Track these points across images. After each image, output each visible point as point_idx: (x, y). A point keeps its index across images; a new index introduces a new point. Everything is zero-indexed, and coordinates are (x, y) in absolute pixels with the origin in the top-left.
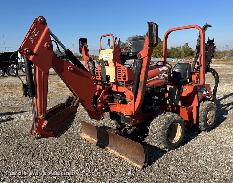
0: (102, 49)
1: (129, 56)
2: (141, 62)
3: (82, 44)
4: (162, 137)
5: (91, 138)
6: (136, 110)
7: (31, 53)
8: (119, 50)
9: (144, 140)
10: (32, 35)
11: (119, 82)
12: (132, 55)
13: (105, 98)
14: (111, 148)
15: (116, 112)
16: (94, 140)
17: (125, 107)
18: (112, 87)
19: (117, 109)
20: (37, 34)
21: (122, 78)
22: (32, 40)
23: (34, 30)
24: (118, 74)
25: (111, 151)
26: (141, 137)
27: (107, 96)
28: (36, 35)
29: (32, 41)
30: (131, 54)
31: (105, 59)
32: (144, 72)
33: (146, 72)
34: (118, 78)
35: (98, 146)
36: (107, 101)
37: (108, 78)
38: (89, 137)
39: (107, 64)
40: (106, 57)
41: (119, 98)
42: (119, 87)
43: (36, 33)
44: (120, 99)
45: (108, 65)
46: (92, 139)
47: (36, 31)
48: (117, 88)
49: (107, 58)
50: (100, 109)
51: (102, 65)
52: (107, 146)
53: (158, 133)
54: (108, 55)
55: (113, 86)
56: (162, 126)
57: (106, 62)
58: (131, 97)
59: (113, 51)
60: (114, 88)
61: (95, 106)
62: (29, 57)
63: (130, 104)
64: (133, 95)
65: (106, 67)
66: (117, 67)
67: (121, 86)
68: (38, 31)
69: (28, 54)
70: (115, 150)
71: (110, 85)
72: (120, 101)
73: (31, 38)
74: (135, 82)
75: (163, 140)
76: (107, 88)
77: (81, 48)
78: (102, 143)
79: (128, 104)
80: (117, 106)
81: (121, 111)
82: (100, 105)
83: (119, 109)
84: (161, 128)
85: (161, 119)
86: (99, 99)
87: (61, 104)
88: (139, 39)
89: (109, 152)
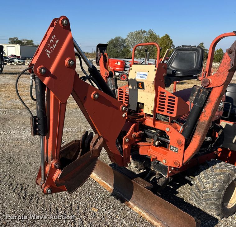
0: (134, 64)
1: (176, 75)
2: (208, 92)
3: (101, 52)
4: (216, 201)
5: (103, 181)
7: (47, 73)
8: (164, 68)
9: (178, 193)
10: (50, 47)
11: (158, 114)
12: (181, 75)
13: (135, 136)
14: (135, 204)
15: (147, 155)
16: (108, 185)
17: (165, 154)
18: (145, 120)
19: (149, 152)
20: (56, 45)
21: (166, 110)
22: (48, 53)
23: (53, 38)
24: (158, 103)
25: (136, 209)
26: (172, 187)
27: (138, 133)
28: (54, 46)
29: (48, 55)
30: (178, 74)
31: (139, 79)
32: (211, 109)
34: (157, 108)
35: (114, 196)
36: (136, 140)
37: (140, 106)
38: (100, 179)
39: (141, 87)
40: (141, 76)
41: (156, 138)
42: (157, 122)
43: (55, 43)
44: (158, 140)
45: (143, 88)
46: (105, 182)
47: (55, 40)
48: (154, 124)
49: (144, 79)
50: (126, 151)
51: (133, 87)
52: (129, 200)
53: (208, 193)
54: (146, 73)
55: (147, 119)
56: (217, 184)
57: (140, 84)
58: (179, 142)
59: (156, 69)
60: (149, 122)
61: (120, 147)
62: (44, 79)
63: (176, 151)
64: (183, 139)
65: (139, 90)
66: (159, 94)
67: (161, 120)
68: (58, 40)
70: (142, 208)
71: (143, 116)
72: (157, 143)
73: (48, 51)
74: (191, 121)
75: (217, 204)
76: (138, 121)
77: (99, 57)
78: (120, 192)
79: (171, 150)
80: (149, 148)
81: (156, 157)
82: (128, 146)
83: (152, 153)
84: (216, 187)
85: (216, 174)
86: (127, 138)
87: (75, 140)
88: (189, 49)
89: (133, 209)
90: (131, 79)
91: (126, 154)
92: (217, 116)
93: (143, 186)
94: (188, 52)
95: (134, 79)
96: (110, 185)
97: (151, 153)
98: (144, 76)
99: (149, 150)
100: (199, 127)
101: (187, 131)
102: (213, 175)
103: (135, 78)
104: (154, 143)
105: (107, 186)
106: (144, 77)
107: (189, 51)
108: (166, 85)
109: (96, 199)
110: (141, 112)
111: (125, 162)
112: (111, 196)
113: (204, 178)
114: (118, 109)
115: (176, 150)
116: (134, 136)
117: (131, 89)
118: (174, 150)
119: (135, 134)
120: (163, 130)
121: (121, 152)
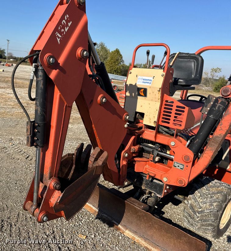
1: (179, 84)
2: (227, 103)
4: (213, 222)
6: (190, 180)
8: (172, 73)
10: (61, 29)
11: (160, 126)
15: (142, 173)
17: (166, 171)
18: (144, 132)
19: (146, 169)
20: (68, 28)
21: (171, 121)
22: (59, 38)
23: (66, 19)
24: (162, 113)
25: (128, 233)
26: (156, 207)
27: (137, 147)
28: (66, 30)
29: (58, 40)
30: (181, 82)
31: (140, 84)
34: (161, 119)
35: (99, 219)
36: (134, 155)
39: (142, 94)
40: (144, 81)
41: (156, 153)
42: (158, 135)
43: (67, 25)
44: (158, 155)
45: (145, 95)
47: (67, 21)
48: (156, 137)
51: (131, 94)
52: (119, 223)
53: (205, 214)
54: (151, 78)
55: (146, 132)
56: (215, 204)
57: (142, 90)
58: (186, 158)
59: (164, 73)
61: (118, 163)
62: (50, 72)
64: (191, 155)
65: (139, 97)
66: (164, 103)
67: (162, 133)
68: (71, 22)
69: (49, 67)
70: (135, 232)
71: (141, 128)
72: (157, 159)
73: (58, 34)
75: (214, 225)
76: (137, 133)
78: (106, 214)
79: (175, 166)
80: (146, 165)
81: (155, 175)
82: (126, 162)
83: (150, 170)
84: (214, 207)
85: (213, 193)
86: (126, 152)
87: (69, 154)
89: (125, 234)
90: (131, 85)
93: (139, 207)
95: (134, 84)
96: (94, 206)
97: (148, 170)
98: (147, 81)
99: (145, 167)
100: (213, 142)
101: (197, 146)
102: (209, 194)
103: (136, 84)
104: (154, 158)
105: (90, 207)
106: (148, 83)
107: (186, 59)
109: (81, 224)
110: (139, 122)
112: (96, 219)
113: (199, 198)
114: (121, 117)
115: (181, 167)
116: (134, 150)
117: (128, 96)
118: (178, 166)
119: (134, 148)
120: (166, 144)
121: (119, 169)
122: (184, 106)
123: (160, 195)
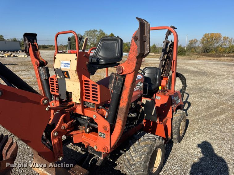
0: (58, 53)
1: (100, 63)
2: (123, 79)
3: (29, 41)
5: (45, 172)
6: (112, 146)
8: (85, 56)
9: (116, 165)
11: (86, 102)
12: (104, 63)
13: (65, 128)
15: (81, 142)
17: (96, 139)
18: (76, 108)
21: (91, 98)
24: (84, 91)
26: (111, 160)
27: (68, 123)
30: (102, 62)
31: (63, 68)
32: (127, 95)
33: (130, 95)
34: (84, 97)
36: (68, 130)
37: (69, 95)
38: (43, 170)
39: (67, 76)
41: (87, 125)
42: (86, 110)
44: (89, 126)
45: (69, 78)
46: (47, 173)
48: (83, 111)
49: (68, 68)
50: (56, 146)
51: (60, 77)
54: (69, 62)
55: (77, 108)
56: (143, 157)
57: (65, 73)
58: (105, 128)
59: (77, 57)
60: (79, 110)
61: (49, 143)
63: (104, 137)
64: (108, 125)
65: (66, 79)
66: (84, 82)
67: (89, 107)
71: (73, 105)
72: (87, 130)
76: (67, 111)
77: (28, 46)
79: (100, 136)
80: (83, 136)
81: (89, 144)
82: (58, 140)
83: (85, 140)
84: (142, 160)
85: (142, 147)
86: (56, 131)
88: (111, 39)
90: (57, 69)
91: (57, 148)
92: (139, 95)
94: (111, 42)
95: (59, 68)
97: (84, 140)
98: (67, 65)
99: (82, 137)
100: (120, 113)
101: (110, 117)
102: (139, 149)
103: (60, 68)
104: (85, 130)
106: (67, 66)
108: (90, 73)
110: (71, 101)
111: (56, 157)
113: (133, 153)
115: (104, 135)
116: (63, 127)
117: (59, 79)
118: (102, 135)
119: (64, 126)
120: (92, 117)
122: (96, 84)
123: (101, 157)
